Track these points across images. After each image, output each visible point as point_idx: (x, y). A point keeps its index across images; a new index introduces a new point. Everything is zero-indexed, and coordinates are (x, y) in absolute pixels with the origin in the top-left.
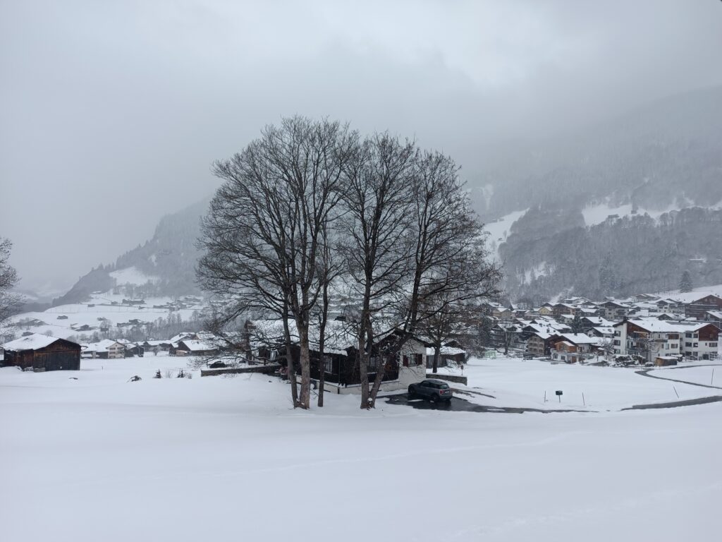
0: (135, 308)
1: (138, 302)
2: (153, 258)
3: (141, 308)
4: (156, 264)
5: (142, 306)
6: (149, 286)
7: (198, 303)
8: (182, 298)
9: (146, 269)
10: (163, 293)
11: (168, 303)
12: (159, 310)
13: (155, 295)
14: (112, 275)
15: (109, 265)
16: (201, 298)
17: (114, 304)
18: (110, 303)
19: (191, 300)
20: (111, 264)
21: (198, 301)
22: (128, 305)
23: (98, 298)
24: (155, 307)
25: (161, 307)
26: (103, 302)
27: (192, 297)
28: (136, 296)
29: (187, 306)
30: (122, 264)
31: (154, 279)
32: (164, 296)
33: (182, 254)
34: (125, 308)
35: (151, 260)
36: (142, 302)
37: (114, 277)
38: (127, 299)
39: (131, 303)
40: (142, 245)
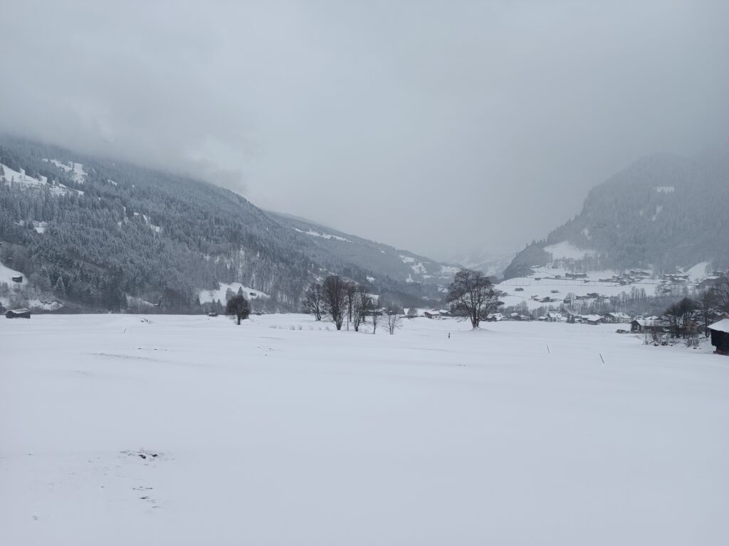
0: (579, 281)
1: (580, 276)
2: (586, 232)
3: (586, 282)
4: (589, 238)
5: (587, 279)
6: (587, 260)
7: (647, 277)
8: (627, 272)
9: (580, 243)
10: (605, 266)
11: (614, 277)
12: (609, 284)
13: (596, 269)
14: (547, 249)
15: (541, 241)
16: (650, 272)
17: (557, 277)
18: (554, 277)
19: (637, 273)
20: (543, 240)
21: (647, 274)
22: (571, 278)
23: (541, 272)
24: (601, 280)
25: (608, 281)
26: (547, 275)
27: (638, 270)
28: (577, 271)
29: (636, 280)
30: (554, 239)
31: (591, 253)
32: (605, 269)
33: (618, 226)
34: (570, 282)
35: (584, 233)
36: (585, 276)
37: (550, 252)
38: (569, 272)
39: (575, 277)
40: (572, 219)
